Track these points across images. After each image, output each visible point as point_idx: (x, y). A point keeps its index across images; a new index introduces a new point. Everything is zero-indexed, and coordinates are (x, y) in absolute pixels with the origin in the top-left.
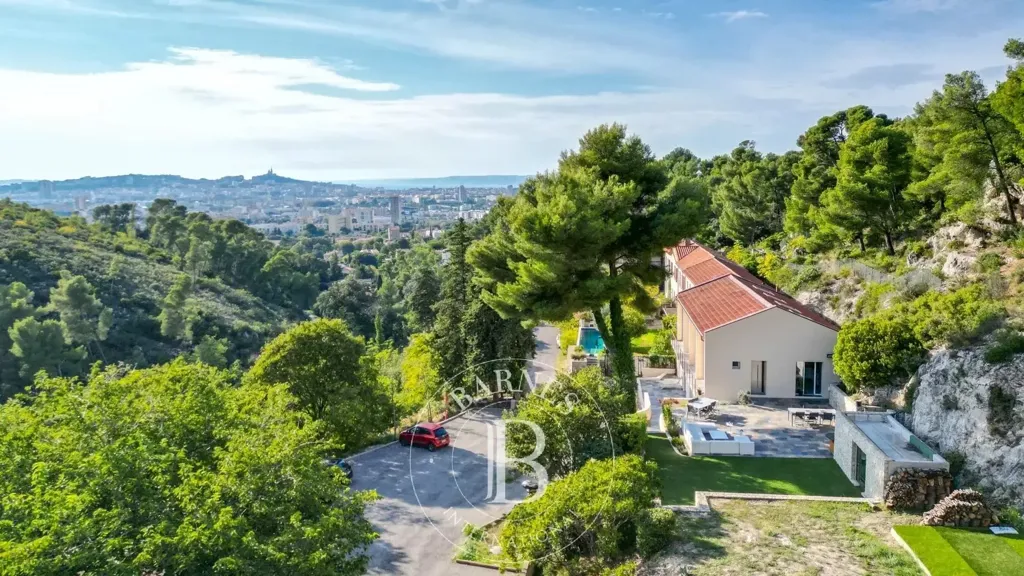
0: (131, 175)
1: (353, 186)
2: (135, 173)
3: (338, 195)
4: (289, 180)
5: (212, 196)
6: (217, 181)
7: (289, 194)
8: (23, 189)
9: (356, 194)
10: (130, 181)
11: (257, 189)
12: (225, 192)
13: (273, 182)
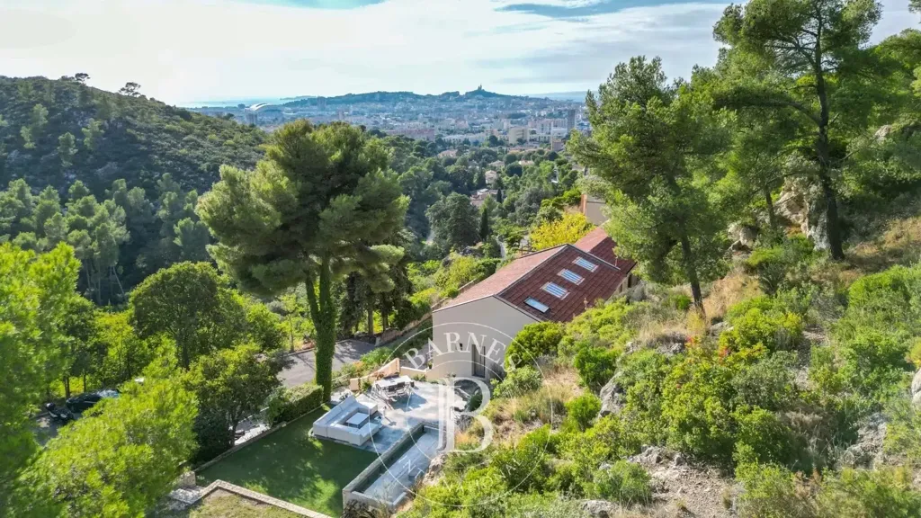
0: (379, 92)
1: (546, 99)
2: (382, 90)
3: (532, 107)
4: (494, 95)
5: (433, 109)
6: (439, 96)
7: (492, 107)
8: (309, 104)
9: (546, 107)
10: (378, 97)
11: (468, 103)
12: (444, 106)
13: (481, 97)
